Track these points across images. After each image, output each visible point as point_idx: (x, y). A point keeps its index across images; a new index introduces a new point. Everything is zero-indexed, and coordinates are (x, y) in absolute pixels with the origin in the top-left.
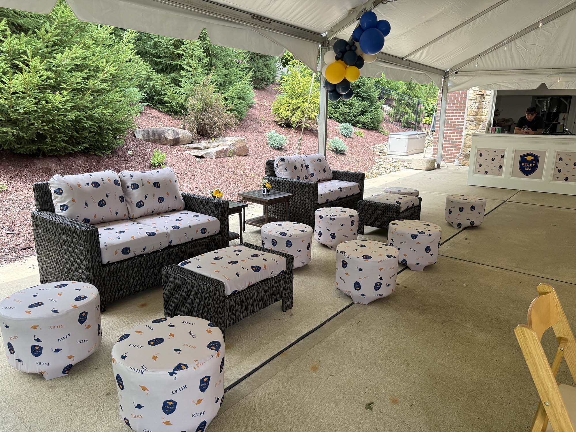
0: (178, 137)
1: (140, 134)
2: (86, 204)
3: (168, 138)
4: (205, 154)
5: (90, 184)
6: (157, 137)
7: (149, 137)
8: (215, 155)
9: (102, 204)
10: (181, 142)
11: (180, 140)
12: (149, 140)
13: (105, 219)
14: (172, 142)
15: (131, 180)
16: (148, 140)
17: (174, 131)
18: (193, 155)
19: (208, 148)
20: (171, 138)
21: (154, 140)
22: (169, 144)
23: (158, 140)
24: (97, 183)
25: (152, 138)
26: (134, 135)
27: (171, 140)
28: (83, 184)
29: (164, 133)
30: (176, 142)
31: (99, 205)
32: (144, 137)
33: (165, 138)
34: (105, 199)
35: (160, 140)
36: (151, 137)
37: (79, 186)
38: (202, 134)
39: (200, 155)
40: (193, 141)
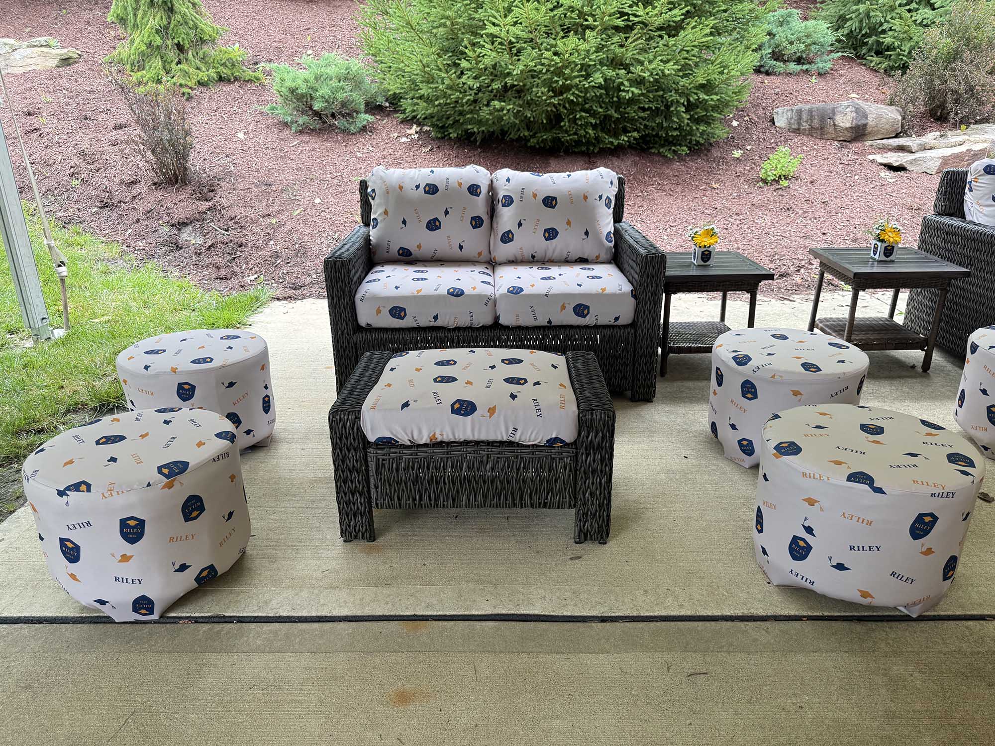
0: (865, 122)
1: (783, 117)
2: (404, 222)
3: (841, 124)
4: (911, 162)
5: (422, 187)
6: (816, 123)
7: (799, 124)
8: (938, 164)
9: (433, 225)
10: (870, 133)
11: (869, 129)
12: (799, 129)
13: (439, 254)
14: (849, 135)
15: (506, 187)
16: (797, 131)
17: (857, 110)
18: (881, 164)
19: (931, 148)
20: (848, 125)
21: (809, 130)
22: (842, 139)
23: (817, 129)
24: (435, 186)
25: (805, 126)
26: (772, 121)
27: (846, 129)
28: (409, 186)
29: (834, 114)
30: (859, 133)
31: (427, 227)
32: (790, 123)
33: (835, 125)
34: (442, 217)
35: (821, 129)
36: (804, 124)
37: (401, 188)
38: (941, 116)
39: (895, 164)
40: (901, 133)
